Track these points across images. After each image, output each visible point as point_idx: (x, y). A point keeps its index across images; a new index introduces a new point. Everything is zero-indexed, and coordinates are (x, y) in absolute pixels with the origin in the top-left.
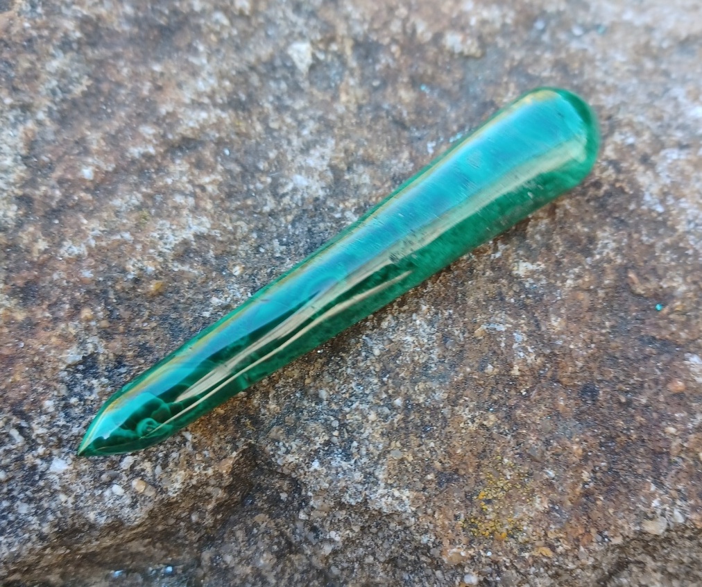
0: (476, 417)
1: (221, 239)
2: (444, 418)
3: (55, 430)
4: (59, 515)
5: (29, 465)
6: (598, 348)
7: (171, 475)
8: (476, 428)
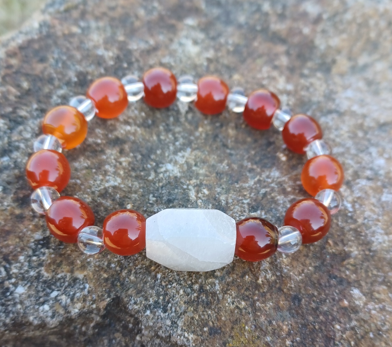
0: (235, 301)
1: (124, 189)
2: (218, 299)
3: (22, 271)
4: (16, 315)
5: (6, 287)
6: (306, 276)
7: (74, 304)
8: (234, 307)
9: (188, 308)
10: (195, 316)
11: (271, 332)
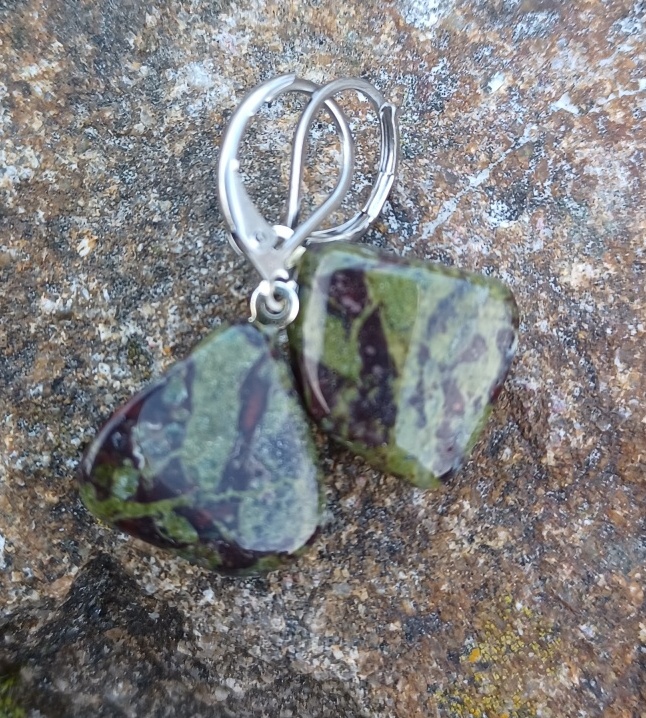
0: (476, 533)
8: (476, 550)
9: (332, 572)
10: (356, 593)
11: (593, 609)
